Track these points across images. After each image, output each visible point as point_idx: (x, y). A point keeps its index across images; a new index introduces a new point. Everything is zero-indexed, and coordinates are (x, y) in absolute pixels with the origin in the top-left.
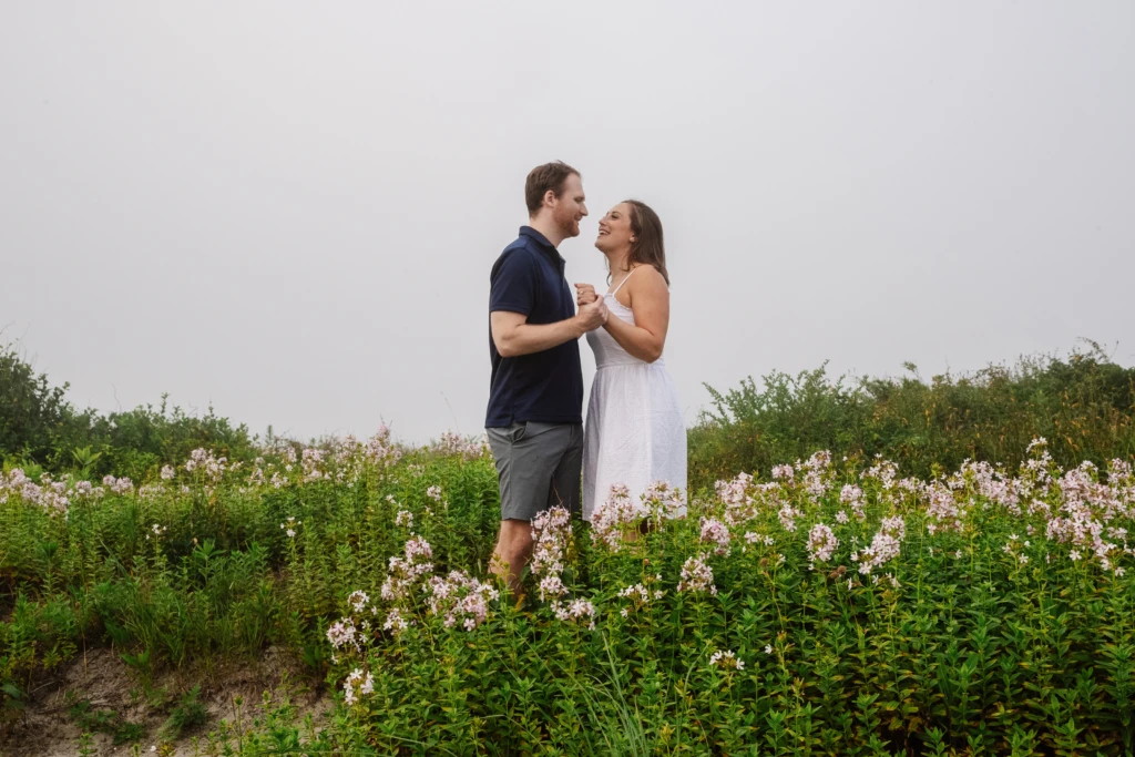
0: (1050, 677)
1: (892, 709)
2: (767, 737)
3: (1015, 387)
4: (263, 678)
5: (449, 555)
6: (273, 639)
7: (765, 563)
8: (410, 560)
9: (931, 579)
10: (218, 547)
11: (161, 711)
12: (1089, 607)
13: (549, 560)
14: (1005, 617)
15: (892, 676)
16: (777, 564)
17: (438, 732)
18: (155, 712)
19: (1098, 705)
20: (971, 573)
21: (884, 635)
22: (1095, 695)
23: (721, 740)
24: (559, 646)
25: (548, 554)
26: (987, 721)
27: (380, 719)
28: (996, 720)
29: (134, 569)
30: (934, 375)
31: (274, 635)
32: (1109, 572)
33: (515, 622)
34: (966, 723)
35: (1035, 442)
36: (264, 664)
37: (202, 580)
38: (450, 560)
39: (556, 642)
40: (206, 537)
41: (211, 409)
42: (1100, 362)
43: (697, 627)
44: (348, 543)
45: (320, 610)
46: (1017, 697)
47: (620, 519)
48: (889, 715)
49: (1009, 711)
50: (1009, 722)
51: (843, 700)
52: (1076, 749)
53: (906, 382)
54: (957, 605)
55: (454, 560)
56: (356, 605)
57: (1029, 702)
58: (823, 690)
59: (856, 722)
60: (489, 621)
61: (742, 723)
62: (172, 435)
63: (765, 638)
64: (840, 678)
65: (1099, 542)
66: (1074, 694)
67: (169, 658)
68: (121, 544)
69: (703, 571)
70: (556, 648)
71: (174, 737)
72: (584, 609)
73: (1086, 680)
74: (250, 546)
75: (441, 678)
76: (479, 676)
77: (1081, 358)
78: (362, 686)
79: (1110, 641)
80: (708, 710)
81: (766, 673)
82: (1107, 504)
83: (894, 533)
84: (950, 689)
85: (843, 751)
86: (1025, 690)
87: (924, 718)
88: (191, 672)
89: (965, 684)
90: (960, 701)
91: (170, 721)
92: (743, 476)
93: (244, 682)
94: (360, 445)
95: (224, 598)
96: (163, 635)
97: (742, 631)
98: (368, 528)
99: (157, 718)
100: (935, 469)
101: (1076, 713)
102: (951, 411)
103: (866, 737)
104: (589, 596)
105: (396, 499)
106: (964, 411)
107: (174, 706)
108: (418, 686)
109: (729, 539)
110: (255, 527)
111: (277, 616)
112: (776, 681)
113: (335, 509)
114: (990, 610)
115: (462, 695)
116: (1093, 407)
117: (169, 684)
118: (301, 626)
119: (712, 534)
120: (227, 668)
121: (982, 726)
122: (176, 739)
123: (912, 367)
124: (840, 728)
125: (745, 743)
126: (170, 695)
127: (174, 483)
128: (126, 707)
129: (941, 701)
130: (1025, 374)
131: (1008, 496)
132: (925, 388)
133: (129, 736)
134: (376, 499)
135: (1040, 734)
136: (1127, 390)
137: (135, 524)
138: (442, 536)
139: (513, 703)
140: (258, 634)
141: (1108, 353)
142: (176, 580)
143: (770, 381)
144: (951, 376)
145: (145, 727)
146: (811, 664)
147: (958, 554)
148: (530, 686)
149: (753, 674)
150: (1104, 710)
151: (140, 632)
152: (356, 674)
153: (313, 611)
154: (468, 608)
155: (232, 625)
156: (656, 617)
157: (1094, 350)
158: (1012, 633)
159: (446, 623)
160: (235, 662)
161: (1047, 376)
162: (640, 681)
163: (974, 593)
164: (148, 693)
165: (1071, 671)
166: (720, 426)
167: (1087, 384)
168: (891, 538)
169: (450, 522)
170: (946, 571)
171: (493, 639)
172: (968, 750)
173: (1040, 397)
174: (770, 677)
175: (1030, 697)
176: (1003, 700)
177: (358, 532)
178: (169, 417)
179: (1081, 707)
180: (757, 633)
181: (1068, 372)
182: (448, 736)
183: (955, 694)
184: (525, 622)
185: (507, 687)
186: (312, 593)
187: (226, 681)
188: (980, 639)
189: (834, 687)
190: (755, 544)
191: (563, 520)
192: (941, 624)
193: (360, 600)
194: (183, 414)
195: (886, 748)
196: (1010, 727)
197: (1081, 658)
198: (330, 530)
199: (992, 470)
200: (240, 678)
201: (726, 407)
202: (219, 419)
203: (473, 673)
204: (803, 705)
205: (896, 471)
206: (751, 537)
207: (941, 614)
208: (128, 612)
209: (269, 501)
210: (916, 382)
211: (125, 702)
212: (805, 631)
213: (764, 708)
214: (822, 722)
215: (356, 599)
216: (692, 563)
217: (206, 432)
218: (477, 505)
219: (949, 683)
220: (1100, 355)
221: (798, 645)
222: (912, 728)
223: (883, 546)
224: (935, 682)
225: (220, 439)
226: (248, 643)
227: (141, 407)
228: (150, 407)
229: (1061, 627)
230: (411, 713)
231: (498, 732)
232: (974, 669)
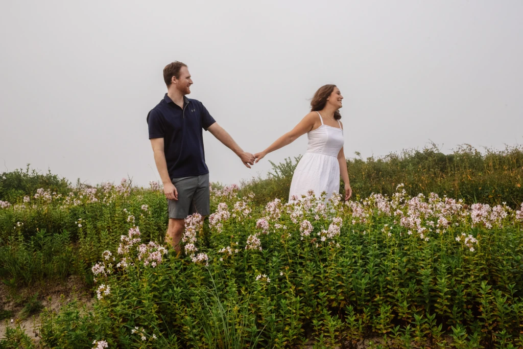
0: (398, 283)
1: (333, 298)
2: (280, 310)
3: (400, 162)
4: (67, 290)
5: (151, 235)
6: (72, 272)
7: (283, 237)
8: (130, 237)
9: (353, 243)
10: (48, 232)
11: (20, 304)
12: (416, 254)
13: (190, 236)
14: (382, 259)
15: (334, 284)
16: (288, 237)
17: (140, 312)
18: (17, 305)
19: (417, 294)
20: (369, 240)
21: (331, 267)
22: (416, 290)
23: (261, 312)
24: (194, 273)
25: (190, 233)
26: (373, 302)
27: (115, 306)
28: (376, 302)
29: (9, 242)
30: (368, 157)
31: (72, 270)
32: (423, 240)
33: (175, 263)
34: (363, 303)
35: (399, 186)
36: (68, 283)
37: (40, 247)
38: (151, 237)
39: (193, 271)
40: (42, 228)
41: (49, 171)
42: (435, 152)
43: (253, 265)
44: (106, 230)
45: (93, 259)
46: (385, 292)
47: (222, 219)
48: (332, 300)
49: (381, 298)
50: (381, 302)
51: (314, 294)
52: (407, 313)
53: (356, 160)
54: (363, 254)
55: (153, 237)
56: (106, 257)
57: (389, 294)
58: (305, 290)
59: (318, 304)
60: (164, 263)
61: (270, 305)
62: (31, 182)
63: (281, 269)
64: (313, 285)
65: (419, 227)
66: (407, 290)
67: (25, 282)
68: (4, 231)
69: (256, 241)
70: (192, 275)
71: (26, 316)
72: (203, 258)
73: (412, 284)
74: (62, 231)
75: (142, 288)
76: (159, 287)
77: (428, 150)
78: (105, 292)
79: (423, 267)
80: (256, 300)
81: (281, 284)
82: (426, 211)
83: (338, 224)
84: (357, 289)
85: (313, 316)
86: (388, 289)
87: (346, 301)
88: (34, 287)
89: (363, 287)
90: (361, 294)
91: (24, 310)
92: (277, 200)
93: (58, 291)
94: (113, 187)
95: (50, 255)
96: (21, 271)
97: (271, 266)
98: (116, 223)
99: (18, 308)
100: (358, 197)
101: (408, 298)
102: (374, 172)
103: (322, 310)
104: (207, 252)
105: (128, 211)
106: (379, 173)
107: (27, 302)
108: (132, 291)
109: (268, 227)
110: (66, 223)
111: (74, 262)
112: (286, 287)
113: (102, 215)
114: (376, 256)
115: (150, 295)
116: (432, 171)
117: (24, 293)
118: (85, 266)
119: (261, 225)
120: (51, 285)
121: (370, 304)
122: (27, 317)
123: (358, 154)
124: (312, 306)
125: (271, 313)
126: (24, 298)
127: (30, 203)
128: (4, 303)
129: (354, 294)
130: (405, 157)
131: (386, 208)
132: (364, 163)
133: (5, 316)
134: (119, 211)
135: (393, 307)
136: (446, 164)
137: (11, 222)
138: (148, 226)
139: (173, 298)
140: (65, 270)
141: (439, 148)
142: (28, 247)
143: (298, 159)
144: (374, 158)
145: (13, 312)
146: (300, 280)
147: (364, 233)
148: (180, 291)
149: (276, 284)
150: (419, 296)
151: (11, 270)
152: (102, 286)
153: (90, 260)
154: (153, 258)
155: (53, 266)
156: (236, 260)
157: (434, 147)
158: (384, 265)
159: (145, 264)
160: (55, 283)
161: (414, 158)
162: (228, 288)
163: (370, 249)
164: (14, 297)
165: (407, 281)
166: (276, 179)
167: (429, 161)
168: (337, 226)
169: (152, 221)
170: (360, 240)
171: (166, 271)
172: (364, 314)
173: (411, 167)
174: (283, 285)
175: (390, 292)
176: (379, 293)
177: (111, 225)
178: (30, 174)
179: (410, 295)
180: (279, 267)
181: (422, 156)
182: (144, 313)
183: (360, 291)
184: (180, 263)
185: (171, 291)
186: (90, 252)
187: (51, 291)
188: (370, 268)
189: (310, 289)
190: (279, 229)
191: (198, 219)
192: (355, 262)
193: (107, 254)
194: (37, 173)
195: (330, 314)
196: (381, 304)
197: (411, 275)
198: (99, 224)
199: (383, 197)
200: (57, 289)
201: (278, 171)
202: (53, 175)
203: (156, 286)
204: (296, 297)
205: (341, 198)
206: (278, 226)
207: (356, 258)
208: (5, 261)
209: (72, 212)
210: (360, 160)
211: (4, 301)
212: (299, 266)
213: (279, 298)
214: (304, 304)
215: (106, 254)
216: (251, 237)
217: (47, 181)
218: (164, 213)
219: (357, 287)
220: (435, 149)
221: (296, 272)
222: (342, 306)
223: (333, 230)
224: (351, 286)
225: (53, 184)
226: (60, 274)
227: (17, 170)
228: (21, 170)
229: (403, 262)
230: (128, 303)
231: (166, 311)
232: (367, 281)
